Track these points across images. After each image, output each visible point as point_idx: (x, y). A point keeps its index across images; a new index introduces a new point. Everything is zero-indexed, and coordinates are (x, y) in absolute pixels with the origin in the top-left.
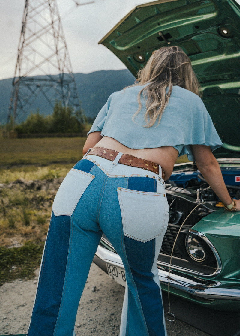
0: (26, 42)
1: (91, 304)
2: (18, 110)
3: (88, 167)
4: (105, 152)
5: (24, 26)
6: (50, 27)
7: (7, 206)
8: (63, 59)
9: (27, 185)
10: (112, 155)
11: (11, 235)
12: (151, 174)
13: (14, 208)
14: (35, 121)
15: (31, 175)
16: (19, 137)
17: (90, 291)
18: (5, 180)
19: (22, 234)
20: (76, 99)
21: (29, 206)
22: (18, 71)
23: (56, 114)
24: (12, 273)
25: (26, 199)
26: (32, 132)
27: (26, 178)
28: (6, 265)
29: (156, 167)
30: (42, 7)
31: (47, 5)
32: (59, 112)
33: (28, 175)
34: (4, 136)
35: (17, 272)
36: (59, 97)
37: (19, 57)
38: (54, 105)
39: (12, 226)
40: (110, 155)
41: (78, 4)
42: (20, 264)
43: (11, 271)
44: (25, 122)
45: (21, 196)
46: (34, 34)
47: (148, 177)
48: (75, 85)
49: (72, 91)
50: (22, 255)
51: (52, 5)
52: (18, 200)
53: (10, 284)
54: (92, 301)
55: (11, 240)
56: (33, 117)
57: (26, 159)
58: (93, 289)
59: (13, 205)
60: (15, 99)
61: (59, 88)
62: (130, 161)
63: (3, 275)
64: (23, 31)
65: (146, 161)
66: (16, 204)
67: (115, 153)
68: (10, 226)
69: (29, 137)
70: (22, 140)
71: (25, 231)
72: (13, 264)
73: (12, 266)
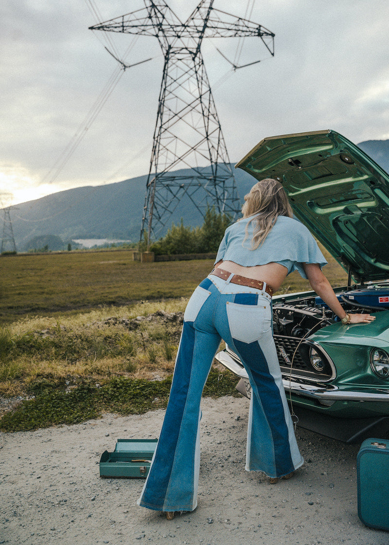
0: (164, 127)
1: (233, 429)
2: (155, 221)
3: (207, 285)
4: (222, 273)
5: (161, 103)
6: (198, 102)
7: (147, 341)
8: (216, 146)
9: (169, 318)
10: (226, 276)
11: (152, 369)
12: (254, 291)
13: (155, 343)
14: (178, 236)
15: (173, 307)
16: (156, 260)
17: (234, 420)
18: (143, 312)
19: (163, 369)
20: (236, 203)
21: (171, 341)
22: (153, 167)
23: (208, 225)
24: (155, 403)
25: (168, 334)
26: (174, 253)
27: (167, 310)
28: (149, 396)
29: (260, 284)
30: (187, 76)
31: (192, 72)
32: (212, 222)
33: (169, 306)
34: (135, 260)
35: (160, 403)
36: (211, 200)
37: (155, 147)
38: (205, 212)
39: (153, 360)
40: (224, 276)
41: (235, 67)
42: (162, 396)
43: (153, 402)
44: (164, 239)
45: (162, 330)
46: (176, 115)
47: (252, 293)
48: (234, 182)
49: (230, 190)
50: (164, 388)
51: (200, 72)
52: (159, 334)
53: (153, 412)
54: (234, 427)
55: (153, 373)
56: (175, 231)
57: (167, 291)
58: (236, 418)
59: (153, 340)
60: (150, 206)
61: (211, 188)
62: (239, 280)
63: (145, 404)
64: (160, 113)
65: (252, 280)
66: (157, 338)
67: (229, 274)
68: (151, 360)
69: (170, 260)
70: (161, 264)
71: (167, 366)
72: (155, 395)
73: (155, 397)
